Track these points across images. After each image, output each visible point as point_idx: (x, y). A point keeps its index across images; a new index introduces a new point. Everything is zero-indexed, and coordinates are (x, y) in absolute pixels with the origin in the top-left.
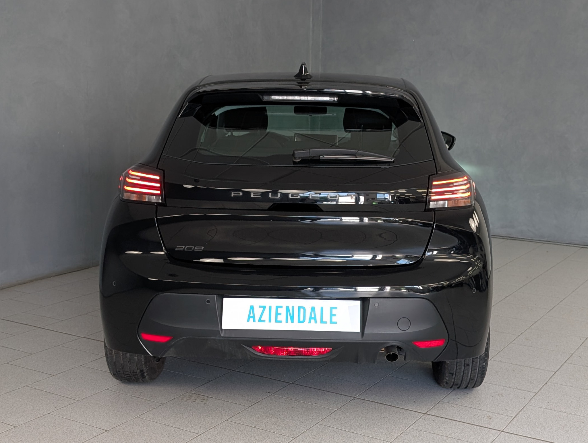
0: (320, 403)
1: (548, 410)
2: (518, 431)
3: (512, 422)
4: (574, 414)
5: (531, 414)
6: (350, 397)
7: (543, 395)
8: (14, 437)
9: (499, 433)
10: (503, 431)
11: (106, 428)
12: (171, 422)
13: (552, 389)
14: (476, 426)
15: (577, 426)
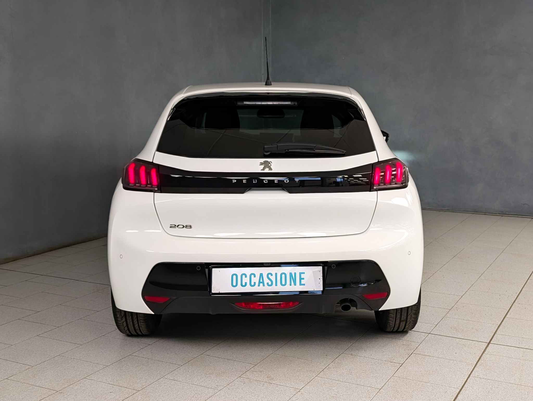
1: (459, 320)
2: (440, 333)
3: (435, 327)
4: (478, 322)
5: (448, 322)
7: (455, 311)
9: (427, 334)
10: (431, 333)
13: (461, 306)
15: (480, 329)
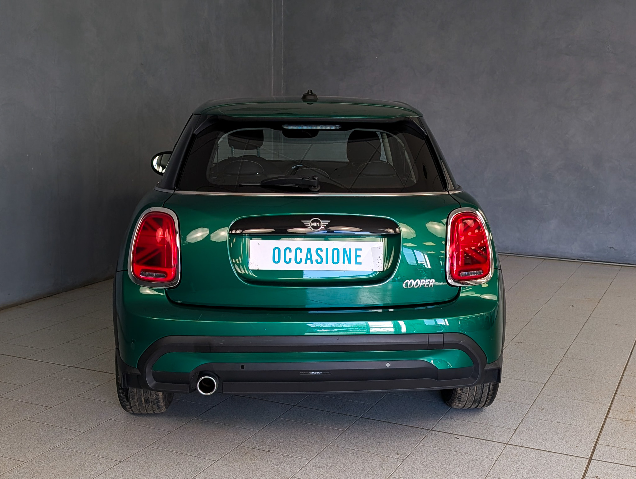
0: (328, 424)
2: (522, 443)
3: (514, 434)
5: (531, 426)
6: (355, 417)
8: (27, 472)
9: (504, 445)
11: (119, 459)
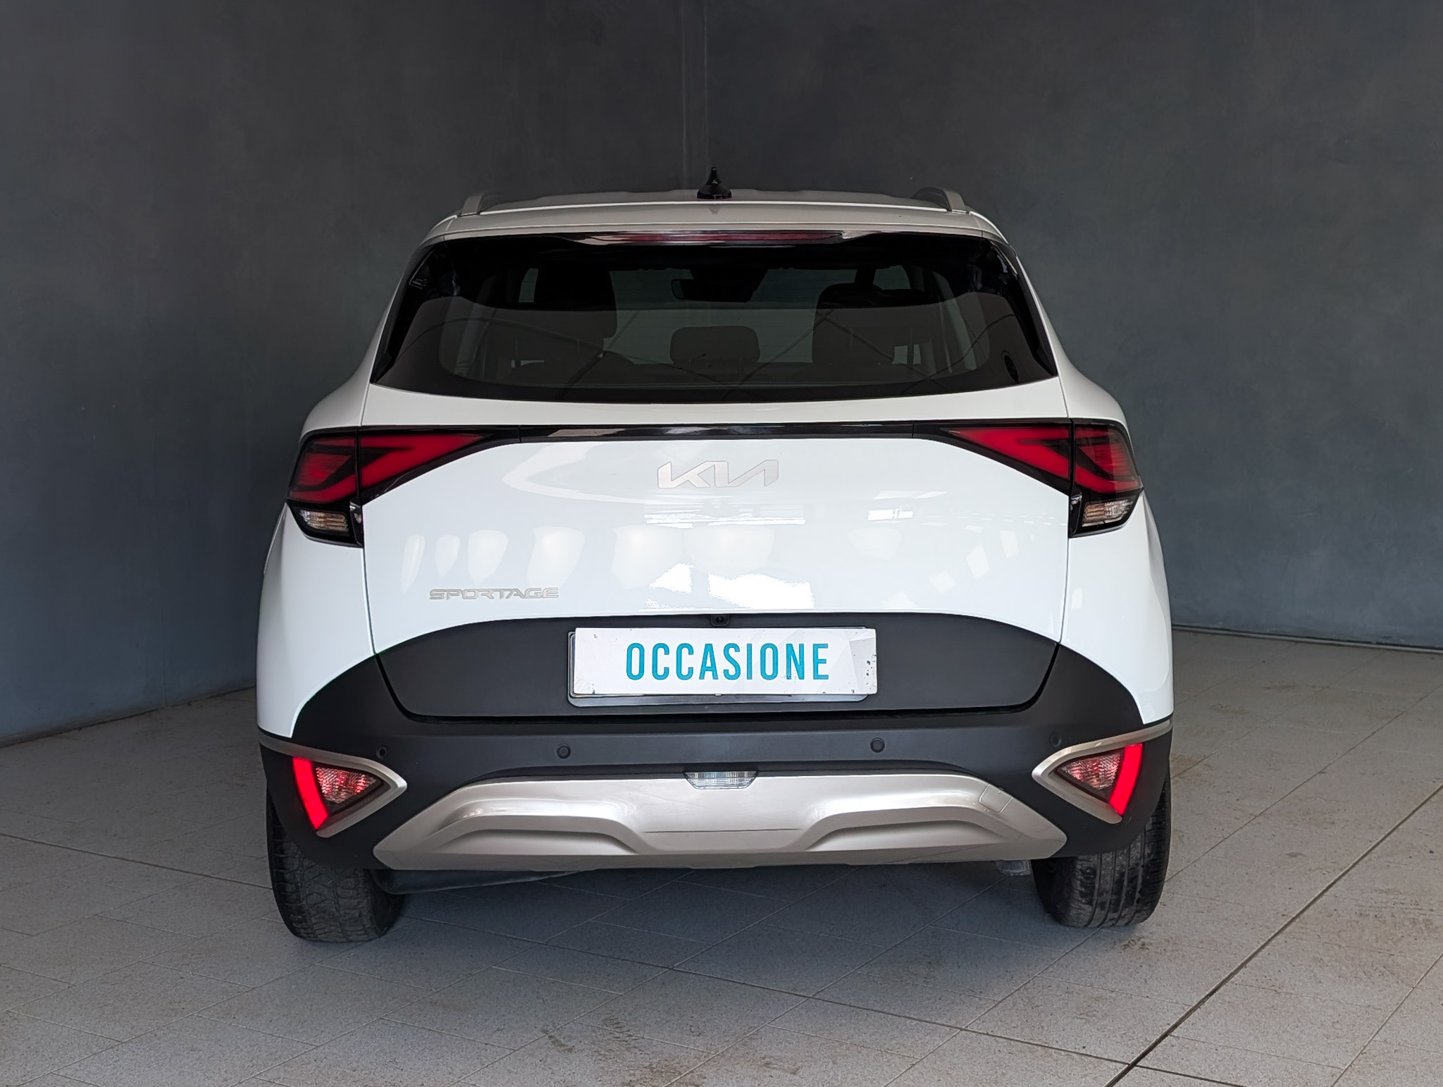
0: (593, 981)
2: (998, 1029)
6: (659, 969)
11: (121, 1038)
12: (261, 1024)
14: (910, 1020)
